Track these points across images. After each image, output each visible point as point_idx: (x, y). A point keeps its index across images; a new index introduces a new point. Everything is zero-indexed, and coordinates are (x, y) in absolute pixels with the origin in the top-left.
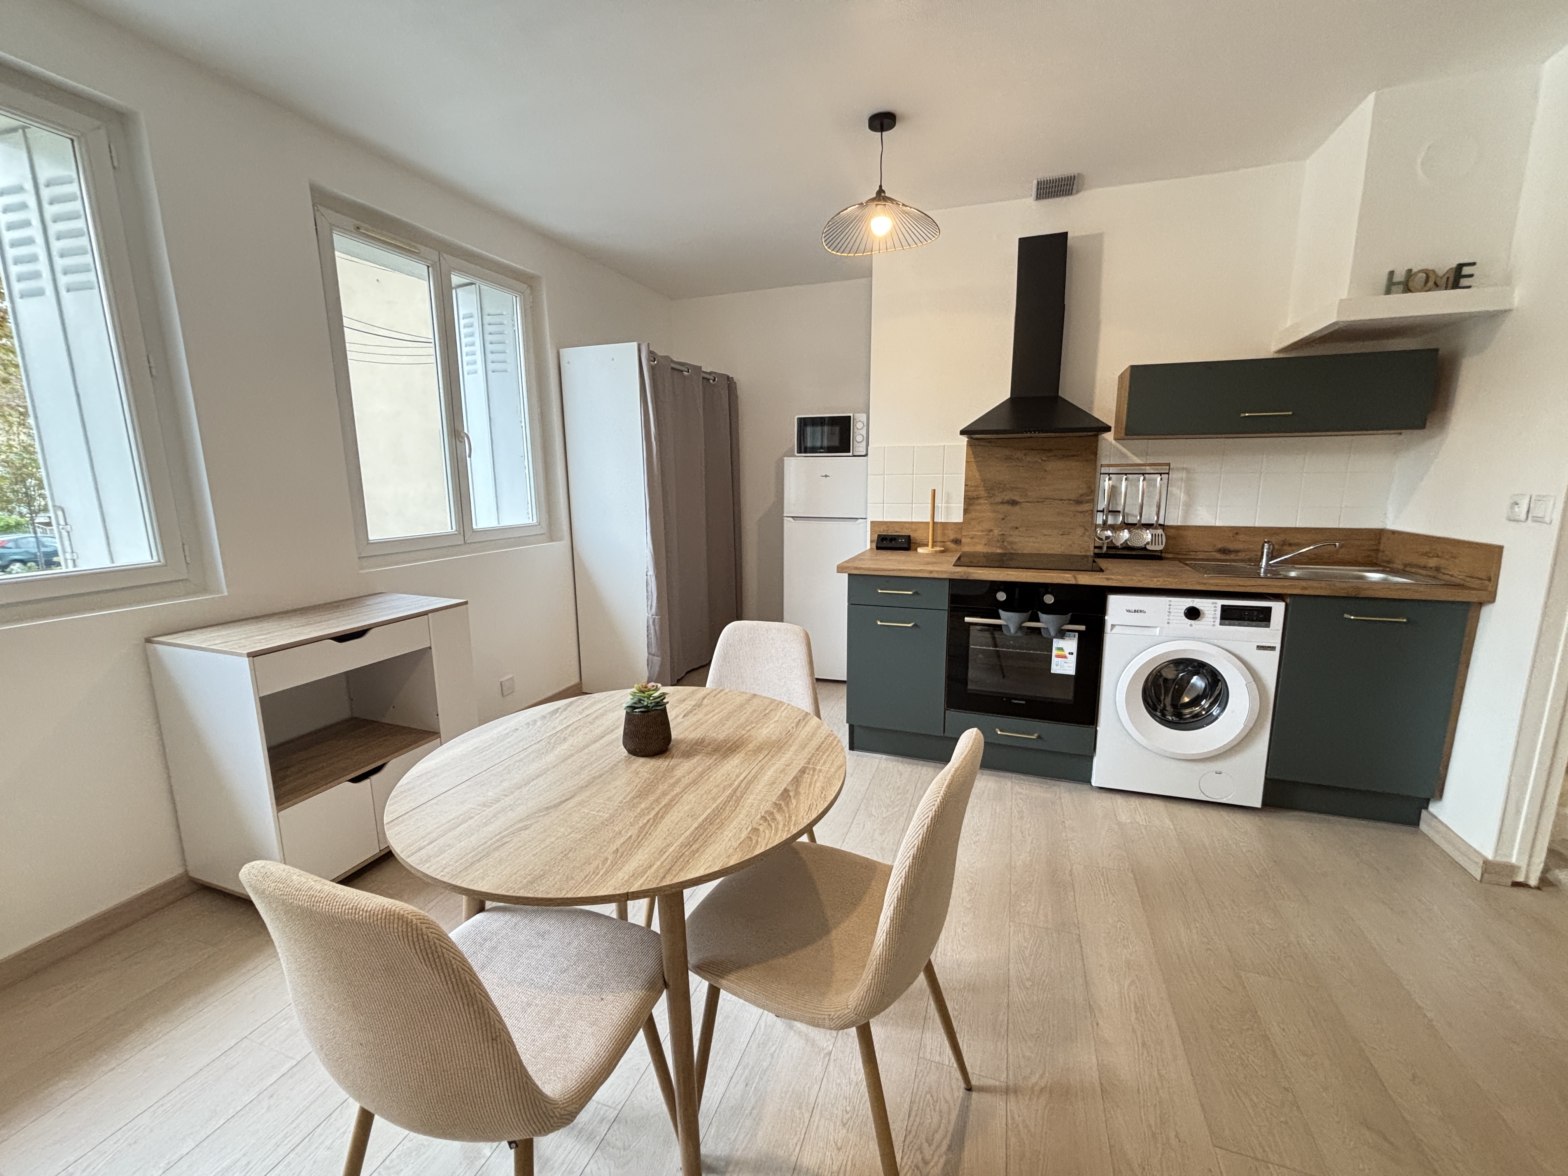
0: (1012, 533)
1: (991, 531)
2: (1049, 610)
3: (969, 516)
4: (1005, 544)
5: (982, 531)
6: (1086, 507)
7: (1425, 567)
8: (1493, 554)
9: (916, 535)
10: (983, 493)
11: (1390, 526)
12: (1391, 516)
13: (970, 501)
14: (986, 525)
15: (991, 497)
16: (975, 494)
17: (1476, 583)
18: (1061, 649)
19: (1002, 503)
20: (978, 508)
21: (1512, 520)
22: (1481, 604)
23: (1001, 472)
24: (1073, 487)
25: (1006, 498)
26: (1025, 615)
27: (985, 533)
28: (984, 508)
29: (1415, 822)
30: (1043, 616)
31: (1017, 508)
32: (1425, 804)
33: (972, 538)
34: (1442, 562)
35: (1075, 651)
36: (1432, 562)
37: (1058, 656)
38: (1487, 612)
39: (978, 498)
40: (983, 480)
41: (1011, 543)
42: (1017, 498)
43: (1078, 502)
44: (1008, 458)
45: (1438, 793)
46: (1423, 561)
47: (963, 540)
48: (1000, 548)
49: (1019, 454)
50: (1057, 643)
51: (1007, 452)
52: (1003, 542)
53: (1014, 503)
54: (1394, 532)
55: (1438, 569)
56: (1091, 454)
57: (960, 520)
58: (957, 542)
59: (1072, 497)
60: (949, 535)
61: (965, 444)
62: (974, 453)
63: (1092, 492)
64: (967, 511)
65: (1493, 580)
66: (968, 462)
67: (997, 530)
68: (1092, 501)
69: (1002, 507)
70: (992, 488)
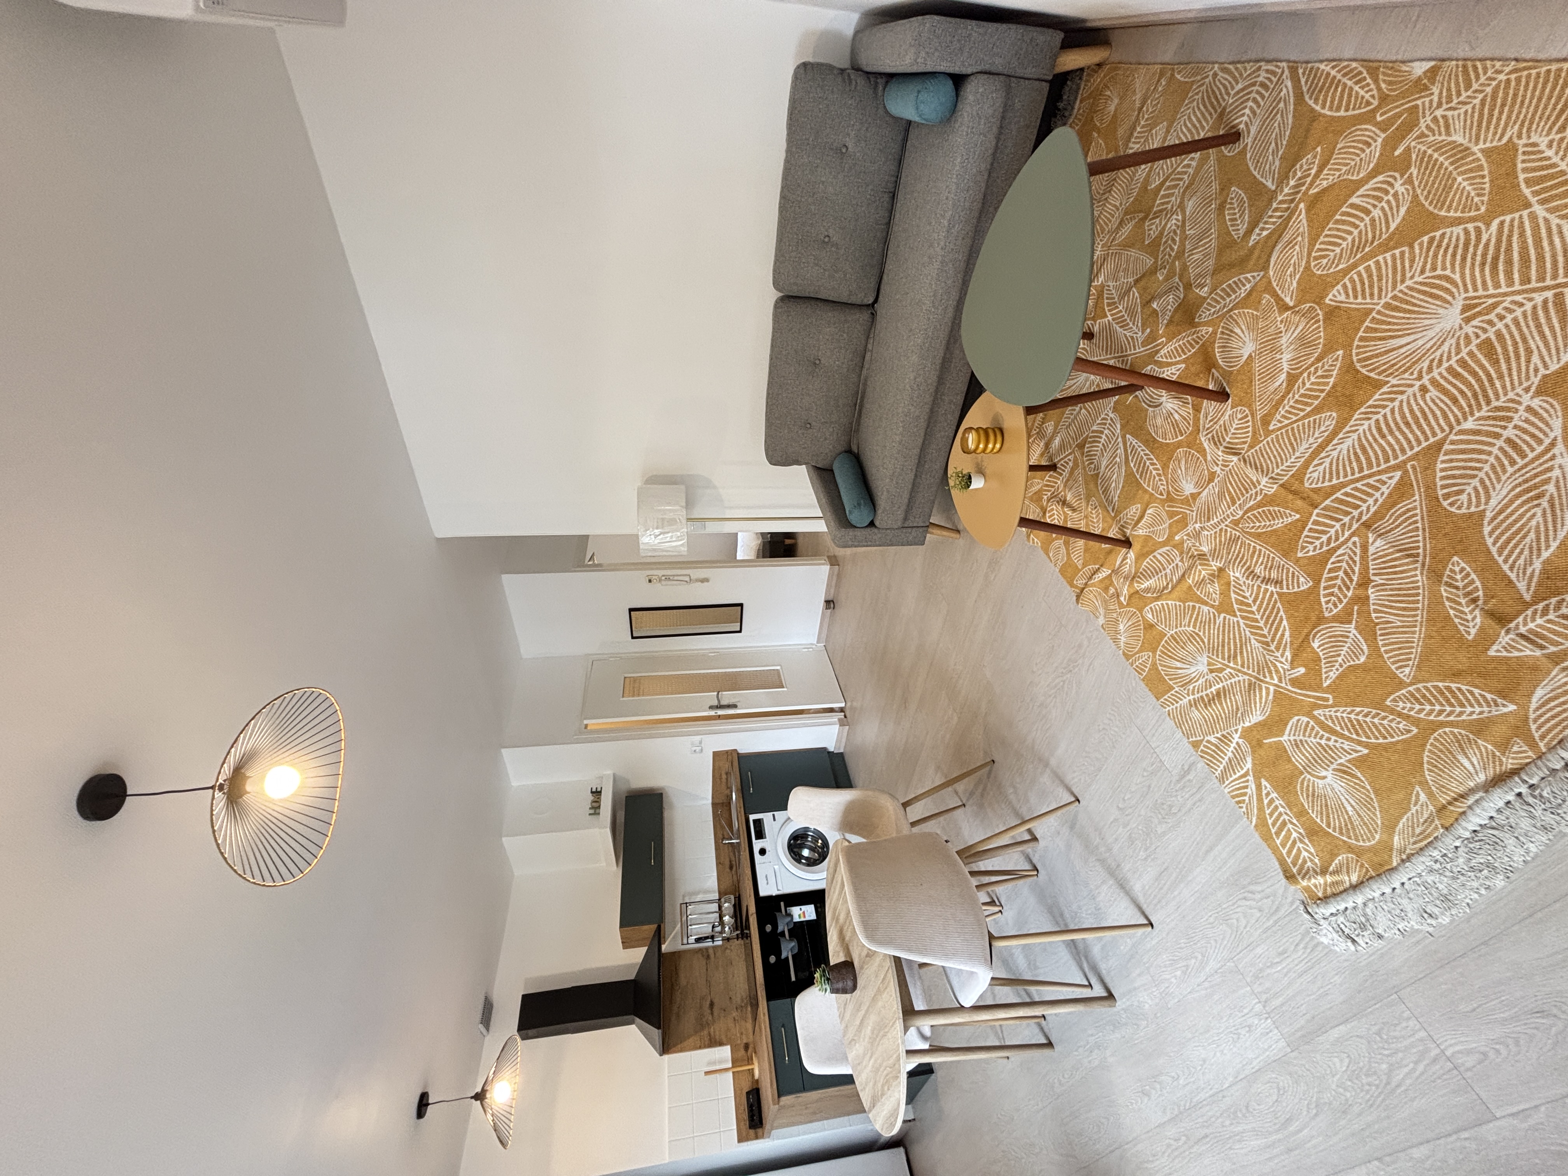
1: (734, 1019)
2: (775, 926)
3: (724, 1040)
4: (743, 1004)
5: (735, 1026)
6: (711, 951)
7: (727, 779)
8: (716, 755)
9: (746, 1087)
10: (706, 1032)
11: (710, 801)
12: (704, 802)
13: (714, 1042)
14: (730, 1022)
15: (708, 1024)
16: (707, 1039)
17: (730, 757)
18: (799, 916)
19: (712, 1014)
20: (717, 1033)
21: (702, 750)
22: (738, 754)
23: (689, 1020)
24: (698, 963)
25: (709, 1011)
26: (782, 939)
27: (737, 1023)
28: (718, 1029)
29: (841, 755)
30: (780, 929)
31: (715, 1002)
32: (830, 754)
33: (742, 1033)
34: (723, 773)
35: (798, 908)
36: (724, 776)
37: (805, 917)
38: (740, 752)
39: (710, 1034)
40: (696, 1032)
41: (742, 1000)
42: (708, 1003)
43: (708, 957)
44: (678, 1015)
45: (824, 749)
46: (724, 780)
47: (745, 1041)
49: (675, 1009)
50: (796, 919)
51: (673, 1018)
52: (741, 1007)
53: (712, 1005)
54: (713, 798)
55: (727, 774)
56: (676, 956)
57: (728, 1048)
58: (746, 1047)
59: (704, 962)
60: (742, 1052)
61: (666, 1057)
62: (675, 1046)
63: (700, 950)
64: (721, 1044)
65: (727, 752)
66: (682, 1050)
67: (735, 1014)
68: (707, 949)
69: (715, 1014)
70: (701, 1024)
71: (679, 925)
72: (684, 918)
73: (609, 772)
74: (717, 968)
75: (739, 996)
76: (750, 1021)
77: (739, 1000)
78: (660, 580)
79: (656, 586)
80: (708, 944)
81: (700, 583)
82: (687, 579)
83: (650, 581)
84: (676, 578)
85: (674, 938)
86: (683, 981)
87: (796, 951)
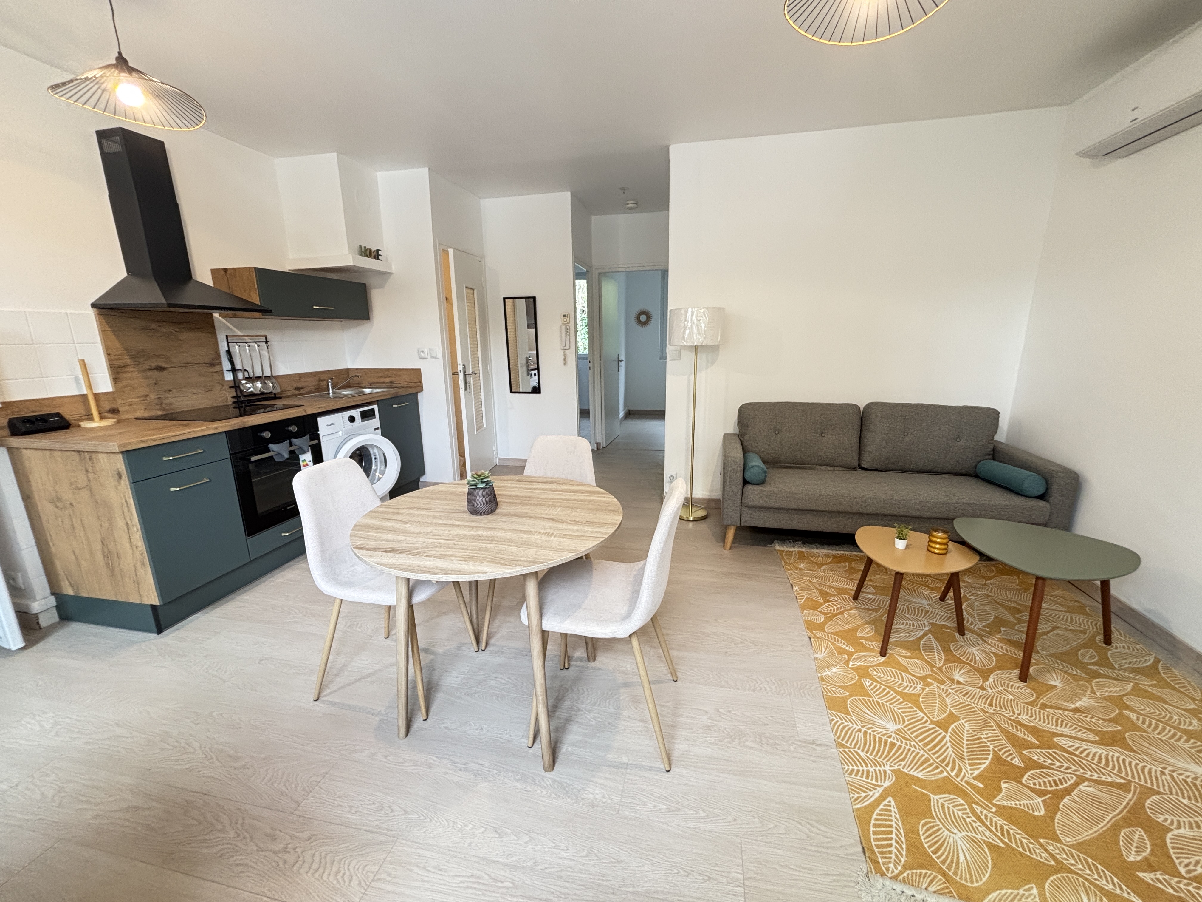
0: (167, 395)
1: (147, 396)
2: (296, 435)
3: (119, 384)
4: (164, 406)
5: (138, 397)
6: (217, 368)
7: (383, 383)
8: (418, 372)
9: (67, 413)
10: (129, 361)
11: (350, 366)
12: (350, 361)
13: (116, 370)
14: (143, 391)
15: (138, 365)
16: (120, 362)
17: (415, 385)
18: (304, 461)
19: (150, 370)
20: (126, 375)
21: (422, 358)
22: (417, 393)
23: (141, 341)
24: (205, 353)
25: (153, 365)
26: (285, 443)
27: (142, 399)
28: (133, 376)
30: (294, 441)
31: (165, 373)
33: (131, 405)
36: (387, 380)
39: (124, 367)
40: (126, 349)
41: (170, 404)
42: (163, 365)
43: (212, 365)
44: (145, 329)
46: (382, 380)
47: (121, 409)
48: (161, 410)
49: (153, 326)
50: (302, 457)
52: (161, 404)
53: (161, 369)
54: (356, 369)
55: (391, 382)
56: (210, 328)
57: (110, 389)
58: (114, 411)
59: (207, 361)
60: (107, 406)
61: (91, 313)
62: (108, 323)
63: (219, 356)
64: (115, 380)
65: (421, 382)
66: (103, 332)
67: (152, 396)
68: (220, 364)
69: (149, 373)
70: (138, 356)
71: (239, 333)
72: (247, 339)
73: (394, 269)
74: (201, 375)
75: (172, 400)
76: (146, 414)
77: (168, 401)
78: (565, 325)
79: (560, 320)
80: (227, 365)
81: (563, 358)
82: (567, 347)
83: (564, 316)
84: (568, 337)
85: (229, 328)
86: (185, 335)
87: (277, 459)
